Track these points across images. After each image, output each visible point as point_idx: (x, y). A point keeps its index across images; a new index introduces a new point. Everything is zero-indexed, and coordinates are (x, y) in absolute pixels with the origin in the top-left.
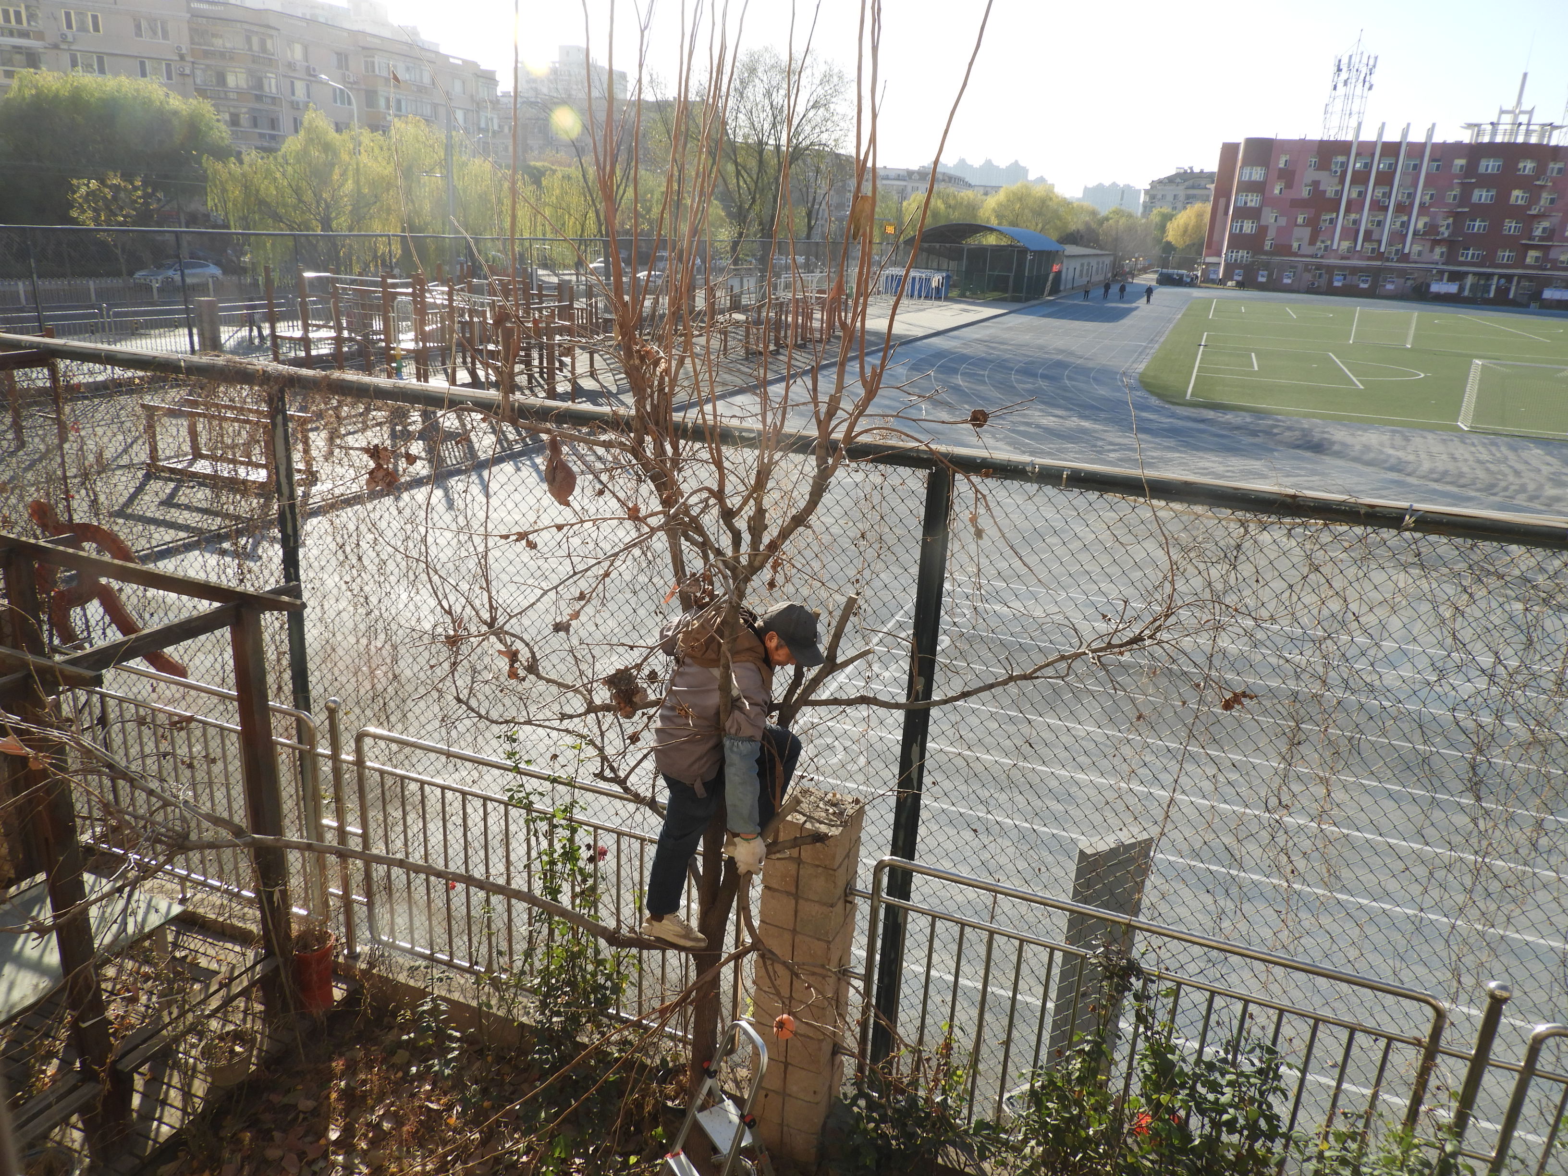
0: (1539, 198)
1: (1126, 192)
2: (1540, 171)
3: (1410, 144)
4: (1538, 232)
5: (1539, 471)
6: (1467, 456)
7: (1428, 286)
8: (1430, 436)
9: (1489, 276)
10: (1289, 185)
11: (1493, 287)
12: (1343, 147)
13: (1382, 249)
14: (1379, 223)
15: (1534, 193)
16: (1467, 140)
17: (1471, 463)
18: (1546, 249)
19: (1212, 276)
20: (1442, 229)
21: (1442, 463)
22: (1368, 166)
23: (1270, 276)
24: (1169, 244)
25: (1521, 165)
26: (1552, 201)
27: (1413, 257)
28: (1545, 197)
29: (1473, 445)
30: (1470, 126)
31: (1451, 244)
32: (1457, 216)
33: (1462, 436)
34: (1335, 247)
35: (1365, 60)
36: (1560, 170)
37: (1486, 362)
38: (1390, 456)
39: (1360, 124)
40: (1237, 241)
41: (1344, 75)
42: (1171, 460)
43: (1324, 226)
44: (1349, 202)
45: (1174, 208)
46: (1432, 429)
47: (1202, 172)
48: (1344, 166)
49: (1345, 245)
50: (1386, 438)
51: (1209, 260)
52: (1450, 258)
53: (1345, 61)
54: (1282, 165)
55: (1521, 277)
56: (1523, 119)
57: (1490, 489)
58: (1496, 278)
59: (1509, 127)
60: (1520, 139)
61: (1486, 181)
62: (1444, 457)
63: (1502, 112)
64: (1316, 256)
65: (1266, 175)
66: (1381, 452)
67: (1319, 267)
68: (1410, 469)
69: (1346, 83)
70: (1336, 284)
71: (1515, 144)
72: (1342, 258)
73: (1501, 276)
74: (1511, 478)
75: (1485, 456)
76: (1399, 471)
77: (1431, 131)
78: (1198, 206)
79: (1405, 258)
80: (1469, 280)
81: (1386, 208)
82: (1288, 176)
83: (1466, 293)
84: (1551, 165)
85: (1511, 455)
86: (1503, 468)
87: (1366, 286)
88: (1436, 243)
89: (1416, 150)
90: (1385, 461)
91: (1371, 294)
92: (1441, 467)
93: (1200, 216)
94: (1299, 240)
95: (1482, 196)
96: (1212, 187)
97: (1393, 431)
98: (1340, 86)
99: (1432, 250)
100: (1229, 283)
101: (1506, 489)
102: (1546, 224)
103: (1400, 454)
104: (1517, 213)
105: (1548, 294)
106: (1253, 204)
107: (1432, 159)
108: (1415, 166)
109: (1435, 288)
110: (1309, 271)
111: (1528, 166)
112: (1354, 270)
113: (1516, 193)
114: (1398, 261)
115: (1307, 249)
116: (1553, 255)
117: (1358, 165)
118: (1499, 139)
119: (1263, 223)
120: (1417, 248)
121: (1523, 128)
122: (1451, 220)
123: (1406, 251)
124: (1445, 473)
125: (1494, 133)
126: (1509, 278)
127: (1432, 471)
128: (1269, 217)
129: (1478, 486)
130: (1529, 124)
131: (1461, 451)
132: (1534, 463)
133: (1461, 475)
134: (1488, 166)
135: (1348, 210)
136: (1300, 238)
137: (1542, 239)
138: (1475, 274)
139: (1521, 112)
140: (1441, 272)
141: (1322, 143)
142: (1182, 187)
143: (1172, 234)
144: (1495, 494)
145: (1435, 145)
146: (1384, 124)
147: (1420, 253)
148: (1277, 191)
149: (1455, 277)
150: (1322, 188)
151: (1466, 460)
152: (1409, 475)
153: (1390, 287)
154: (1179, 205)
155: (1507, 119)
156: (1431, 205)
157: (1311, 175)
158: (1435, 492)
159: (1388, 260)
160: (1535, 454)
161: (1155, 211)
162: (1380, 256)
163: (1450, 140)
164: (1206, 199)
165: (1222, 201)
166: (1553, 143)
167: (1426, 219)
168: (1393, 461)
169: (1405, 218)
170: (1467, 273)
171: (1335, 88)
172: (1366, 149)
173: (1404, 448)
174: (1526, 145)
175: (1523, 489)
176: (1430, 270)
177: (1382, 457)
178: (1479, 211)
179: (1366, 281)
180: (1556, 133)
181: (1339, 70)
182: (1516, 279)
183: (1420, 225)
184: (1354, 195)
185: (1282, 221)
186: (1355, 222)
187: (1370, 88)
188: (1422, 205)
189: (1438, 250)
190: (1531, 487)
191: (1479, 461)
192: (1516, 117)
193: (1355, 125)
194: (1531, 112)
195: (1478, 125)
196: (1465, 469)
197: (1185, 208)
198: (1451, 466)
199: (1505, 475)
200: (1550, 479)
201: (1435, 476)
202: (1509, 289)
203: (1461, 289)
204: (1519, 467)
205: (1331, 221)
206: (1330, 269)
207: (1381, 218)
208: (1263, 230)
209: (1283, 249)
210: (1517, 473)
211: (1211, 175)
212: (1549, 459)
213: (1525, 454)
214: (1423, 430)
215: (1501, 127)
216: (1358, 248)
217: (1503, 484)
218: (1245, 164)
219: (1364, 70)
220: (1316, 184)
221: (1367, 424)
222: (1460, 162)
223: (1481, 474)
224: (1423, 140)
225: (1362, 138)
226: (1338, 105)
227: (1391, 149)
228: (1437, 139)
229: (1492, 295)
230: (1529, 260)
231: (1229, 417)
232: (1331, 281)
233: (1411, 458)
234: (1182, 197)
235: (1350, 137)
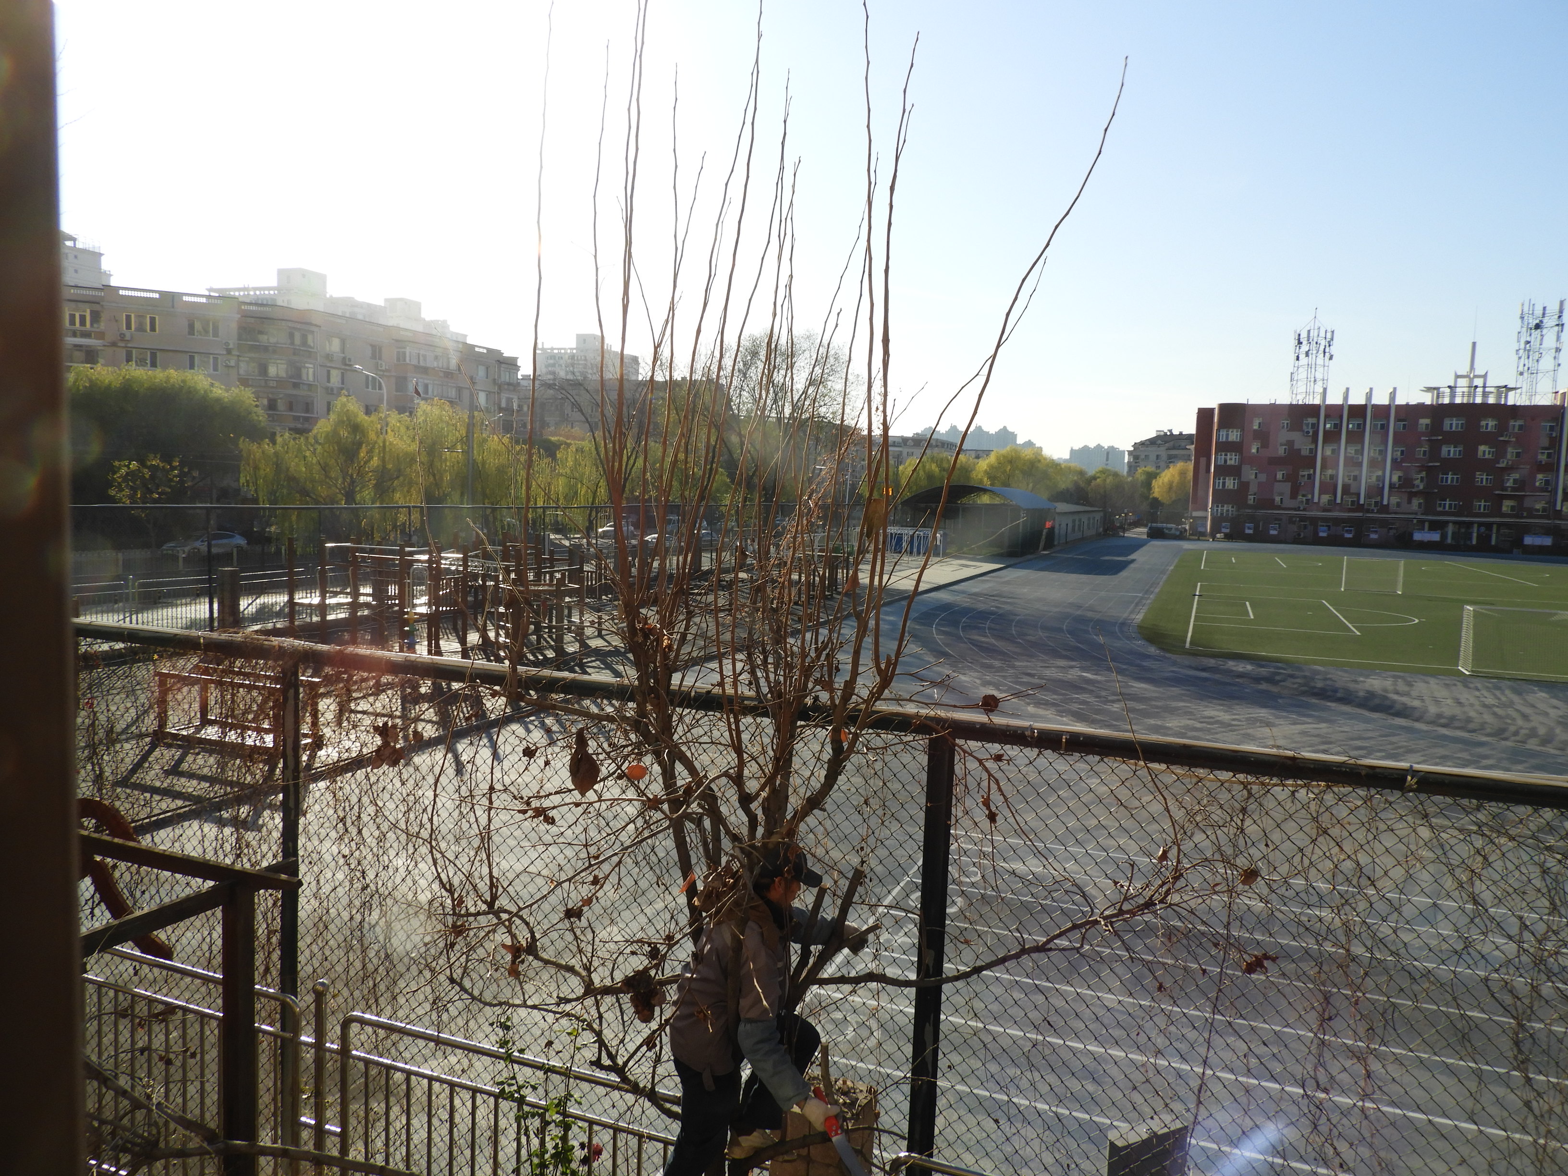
0: (1506, 452)
1: (1111, 453)
2: (1502, 428)
3: (1374, 406)
4: (1510, 484)
5: (1546, 714)
6: (1472, 700)
7: (1411, 535)
8: (1432, 681)
9: (1469, 525)
10: (1265, 444)
11: (1475, 535)
12: (1312, 410)
13: (1362, 502)
14: (1356, 478)
15: (1500, 449)
16: (1428, 402)
17: (1478, 707)
18: (1520, 499)
19: (1201, 529)
20: (1417, 482)
21: (1449, 709)
22: (1338, 427)
23: (1256, 528)
24: (1156, 499)
25: (1483, 423)
26: (1518, 455)
27: (1393, 508)
28: (1511, 452)
29: (1477, 689)
30: (1429, 389)
31: (1425, 494)
32: (1429, 469)
33: (1465, 680)
34: (1316, 500)
35: (1322, 334)
36: (1521, 427)
37: (1477, 608)
38: (1394, 702)
39: (1325, 390)
40: (1221, 496)
41: (1305, 347)
42: (1178, 709)
43: (1303, 481)
44: (1324, 459)
45: (1158, 467)
46: (1434, 674)
47: (1181, 434)
48: (1315, 427)
49: (1325, 498)
50: (1388, 683)
51: (1195, 514)
52: (1428, 509)
53: (1304, 335)
54: (1256, 427)
55: (1500, 525)
56: (1479, 382)
57: (1500, 733)
58: (1476, 526)
59: (1466, 390)
60: (1479, 400)
61: (1452, 438)
62: (1449, 701)
63: (1458, 377)
64: (1298, 509)
65: (1242, 436)
66: (1387, 698)
67: (1303, 519)
68: (1417, 714)
69: (1307, 354)
70: (1322, 534)
71: (1474, 404)
72: (1325, 510)
73: (1480, 524)
74: (1520, 722)
75: (1490, 701)
76: (1406, 716)
77: (1393, 395)
78: (1180, 465)
79: (1385, 509)
80: (1450, 529)
81: (1360, 464)
82: (1263, 436)
83: (1449, 541)
84: (1512, 423)
85: (1515, 698)
86: (1510, 711)
87: (1350, 536)
88: (1412, 495)
89: (1382, 412)
90: (1391, 707)
91: (1358, 542)
92: (1447, 712)
93: (1183, 473)
94: (1280, 494)
95: (1450, 451)
96: (1192, 447)
97: (1394, 677)
98: (1302, 356)
99: (1409, 502)
100: (1218, 535)
101: (1516, 733)
102: (1516, 476)
103: (1404, 699)
104: (1487, 466)
105: (1528, 540)
106: (1232, 462)
107: (1398, 419)
108: (1382, 426)
109: (1418, 536)
110: (1294, 523)
111: (1490, 424)
112: (1337, 521)
113: (1482, 448)
114: (1378, 512)
115: (1288, 503)
116: (1527, 503)
117: (1328, 426)
118: (1458, 400)
119: (1243, 479)
120: (1394, 500)
121: (1480, 390)
122: (1424, 474)
123: (1385, 502)
124: (1453, 718)
125: (1453, 395)
126: (1489, 526)
127: (1440, 716)
128: (1249, 474)
129: (1489, 730)
130: (1484, 387)
131: (1465, 696)
132: (1541, 706)
133: (1469, 720)
134: (1453, 424)
135: (1324, 467)
136: (1281, 492)
137: (1514, 489)
138: (1455, 523)
139: (1476, 376)
140: (1422, 522)
141: (1291, 406)
142: (1163, 448)
143: (1158, 488)
144: (1506, 739)
145: (1399, 407)
146: (1348, 389)
147: (1398, 505)
148: (1254, 451)
149: (1435, 526)
150: (1296, 446)
151: (1472, 705)
152: (1417, 720)
153: (1374, 536)
154: (1162, 464)
155: (1463, 382)
156: (1403, 461)
157: (1284, 436)
158: (1445, 737)
159: (1368, 511)
160: (1540, 696)
161: (1140, 470)
162: (1360, 508)
163: (1413, 402)
164: (1187, 459)
165: (1203, 460)
166: (1510, 402)
167: (1400, 473)
168: (1398, 707)
169: (1380, 473)
170: (1447, 522)
171: (1298, 358)
172: (1334, 412)
173: (1407, 694)
174: (1484, 406)
175: (1533, 733)
176: (1411, 520)
177: (1388, 703)
178: (1449, 465)
179: (1347, 531)
180: (1511, 394)
181: (1300, 343)
182: (1495, 527)
183: (1395, 479)
184: (1328, 452)
185: (1263, 477)
186: (1332, 477)
187: (1331, 358)
188: (1394, 461)
189: (1415, 502)
190: (1542, 731)
191: (1485, 706)
192: (1471, 380)
193: (1321, 390)
194: (1485, 376)
195: (1438, 389)
196: (1472, 714)
197: (1168, 467)
198: (1457, 711)
199: (1514, 719)
200: (1560, 723)
201: (1443, 721)
202: (1490, 537)
203: (1444, 536)
204: (1528, 710)
205: (1309, 476)
206: (1314, 521)
207: (1356, 473)
208: (1244, 486)
209: (1268, 503)
210: (1525, 717)
211: (1190, 436)
212: (1555, 702)
213: (1530, 698)
214: (1424, 675)
215: (1458, 390)
216: (1339, 501)
217: (1513, 729)
218: (1221, 425)
219: (1323, 343)
220: (1290, 443)
221: (1370, 670)
222: (1424, 422)
223: (1488, 718)
224: (1387, 403)
225: (1330, 401)
226: (1302, 374)
227: (1358, 411)
228: (1400, 400)
229: (1474, 542)
230: (1504, 509)
231: (1231, 664)
232: (1316, 533)
233: (1416, 703)
234: (1164, 456)
235: (1317, 401)
